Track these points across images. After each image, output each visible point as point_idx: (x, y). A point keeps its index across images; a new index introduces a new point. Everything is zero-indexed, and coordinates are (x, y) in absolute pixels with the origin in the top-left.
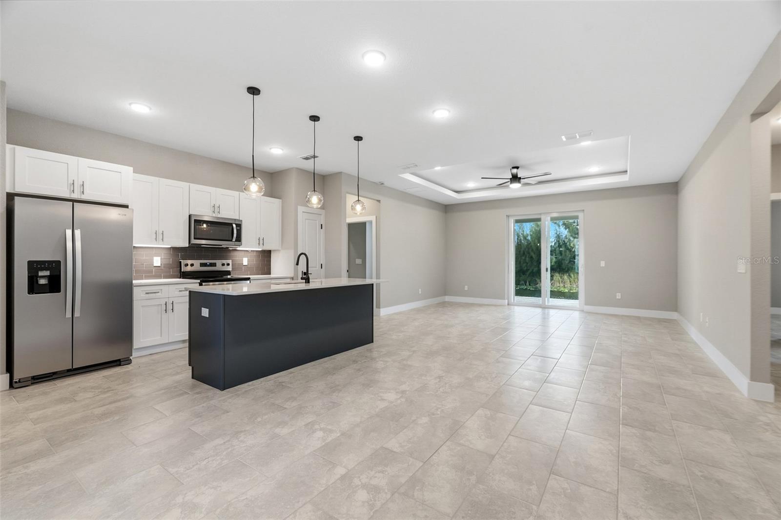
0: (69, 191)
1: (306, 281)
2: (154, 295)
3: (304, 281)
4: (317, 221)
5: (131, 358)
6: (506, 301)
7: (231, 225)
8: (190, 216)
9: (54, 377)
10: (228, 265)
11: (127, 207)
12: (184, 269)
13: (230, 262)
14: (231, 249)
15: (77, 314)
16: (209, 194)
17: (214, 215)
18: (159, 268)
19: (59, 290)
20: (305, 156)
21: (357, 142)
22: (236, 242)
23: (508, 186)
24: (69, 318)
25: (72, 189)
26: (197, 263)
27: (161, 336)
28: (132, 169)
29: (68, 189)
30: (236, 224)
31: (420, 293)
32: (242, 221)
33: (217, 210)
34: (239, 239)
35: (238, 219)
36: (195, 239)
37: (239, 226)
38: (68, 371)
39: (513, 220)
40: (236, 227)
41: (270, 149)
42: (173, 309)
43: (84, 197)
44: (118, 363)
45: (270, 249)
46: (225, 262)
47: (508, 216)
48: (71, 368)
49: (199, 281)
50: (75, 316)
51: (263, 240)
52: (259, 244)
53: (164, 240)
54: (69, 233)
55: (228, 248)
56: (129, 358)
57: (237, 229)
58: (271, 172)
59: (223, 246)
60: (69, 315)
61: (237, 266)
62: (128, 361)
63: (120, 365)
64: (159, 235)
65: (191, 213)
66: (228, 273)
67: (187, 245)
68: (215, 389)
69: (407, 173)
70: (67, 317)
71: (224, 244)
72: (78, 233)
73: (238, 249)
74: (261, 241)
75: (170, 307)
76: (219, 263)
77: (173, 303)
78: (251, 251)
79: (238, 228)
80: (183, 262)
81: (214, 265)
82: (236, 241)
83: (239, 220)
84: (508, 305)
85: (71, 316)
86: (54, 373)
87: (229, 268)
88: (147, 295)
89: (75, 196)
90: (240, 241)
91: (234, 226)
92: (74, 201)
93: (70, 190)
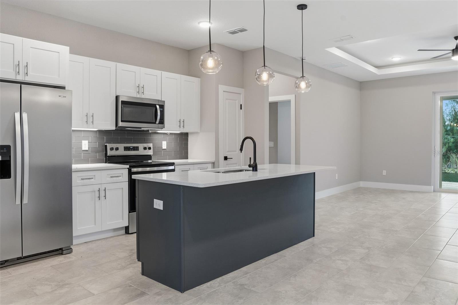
0: (14, 72)
1: (253, 169)
2: (88, 180)
3: (251, 169)
4: (237, 101)
5: (72, 247)
6: (433, 187)
7: (154, 106)
8: (117, 98)
9: (6, 264)
10: (150, 148)
11: (63, 88)
12: (110, 153)
13: (151, 145)
14: (150, 131)
15: (25, 201)
16: (134, 73)
17: (138, 96)
18: (86, 152)
19: (9, 177)
20: (233, 29)
21: (301, 10)
22: (159, 125)
23: (449, 58)
24: (20, 204)
25: (18, 71)
26: (121, 146)
27: (95, 225)
28: (67, 48)
29: (14, 71)
30: (159, 105)
31: (337, 178)
32: (164, 101)
33: (141, 90)
34: (162, 122)
35: (160, 99)
36: (122, 121)
37: (162, 107)
38: (18, 259)
39: (439, 97)
40: (160, 108)
41: (199, 23)
42: (105, 196)
43: (28, 79)
44: (60, 252)
45: (188, 132)
46: (145, 145)
47: (434, 93)
48: (21, 256)
49: (128, 166)
50: (24, 203)
51: (183, 121)
52: (180, 126)
53: (94, 122)
54: (17, 115)
55: (148, 131)
56: (70, 246)
57: (160, 111)
58: (188, 50)
59: (143, 129)
60: (18, 202)
61: (158, 150)
62: (69, 250)
63: (62, 254)
64: (89, 118)
65: (118, 94)
66: (149, 157)
67: (113, 128)
68: (173, 290)
69: (334, 47)
70: (16, 204)
71: (144, 127)
72: (25, 116)
73: (158, 132)
74: (181, 123)
75: (102, 194)
76: (141, 146)
77: (105, 190)
78: (171, 134)
79: (162, 109)
80: (109, 146)
81: (136, 149)
82: (159, 123)
83: (161, 101)
84: (434, 191)
85: (20, 203)
86: (6, 261)
87: (150, 152)
88: (82, 181)
89: (20, 78)
90: (163, 124)
91: (158, 107)
92: (21, 83)
93: (16, 71)
